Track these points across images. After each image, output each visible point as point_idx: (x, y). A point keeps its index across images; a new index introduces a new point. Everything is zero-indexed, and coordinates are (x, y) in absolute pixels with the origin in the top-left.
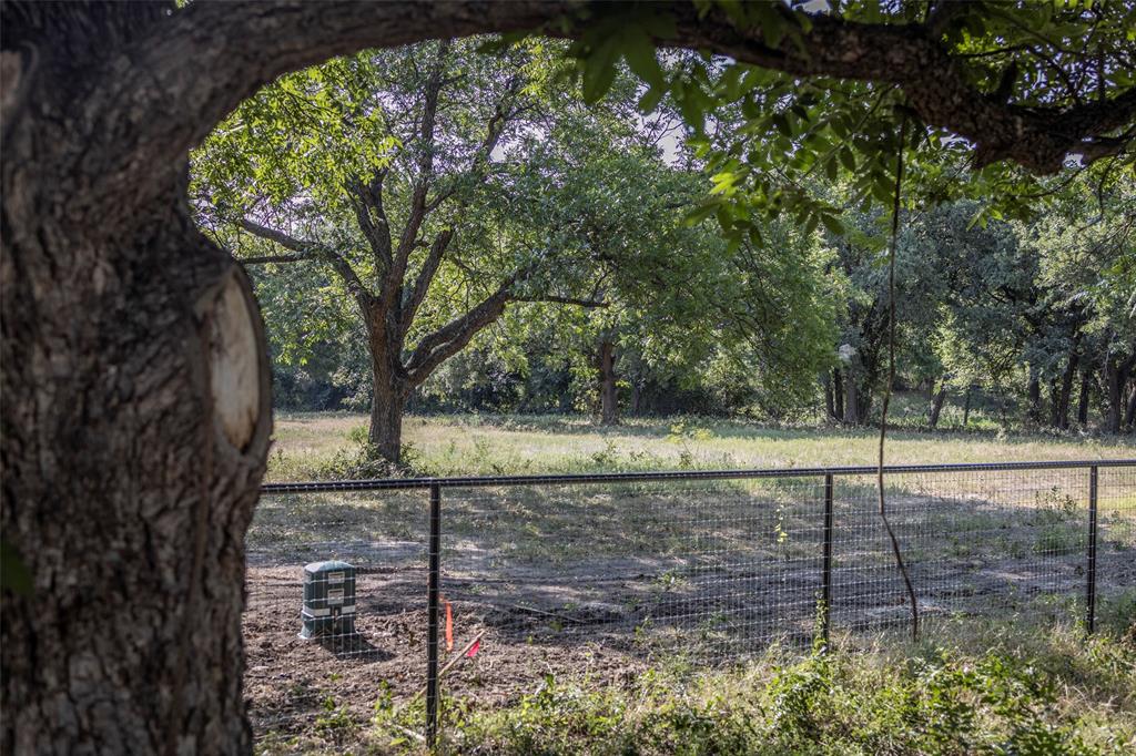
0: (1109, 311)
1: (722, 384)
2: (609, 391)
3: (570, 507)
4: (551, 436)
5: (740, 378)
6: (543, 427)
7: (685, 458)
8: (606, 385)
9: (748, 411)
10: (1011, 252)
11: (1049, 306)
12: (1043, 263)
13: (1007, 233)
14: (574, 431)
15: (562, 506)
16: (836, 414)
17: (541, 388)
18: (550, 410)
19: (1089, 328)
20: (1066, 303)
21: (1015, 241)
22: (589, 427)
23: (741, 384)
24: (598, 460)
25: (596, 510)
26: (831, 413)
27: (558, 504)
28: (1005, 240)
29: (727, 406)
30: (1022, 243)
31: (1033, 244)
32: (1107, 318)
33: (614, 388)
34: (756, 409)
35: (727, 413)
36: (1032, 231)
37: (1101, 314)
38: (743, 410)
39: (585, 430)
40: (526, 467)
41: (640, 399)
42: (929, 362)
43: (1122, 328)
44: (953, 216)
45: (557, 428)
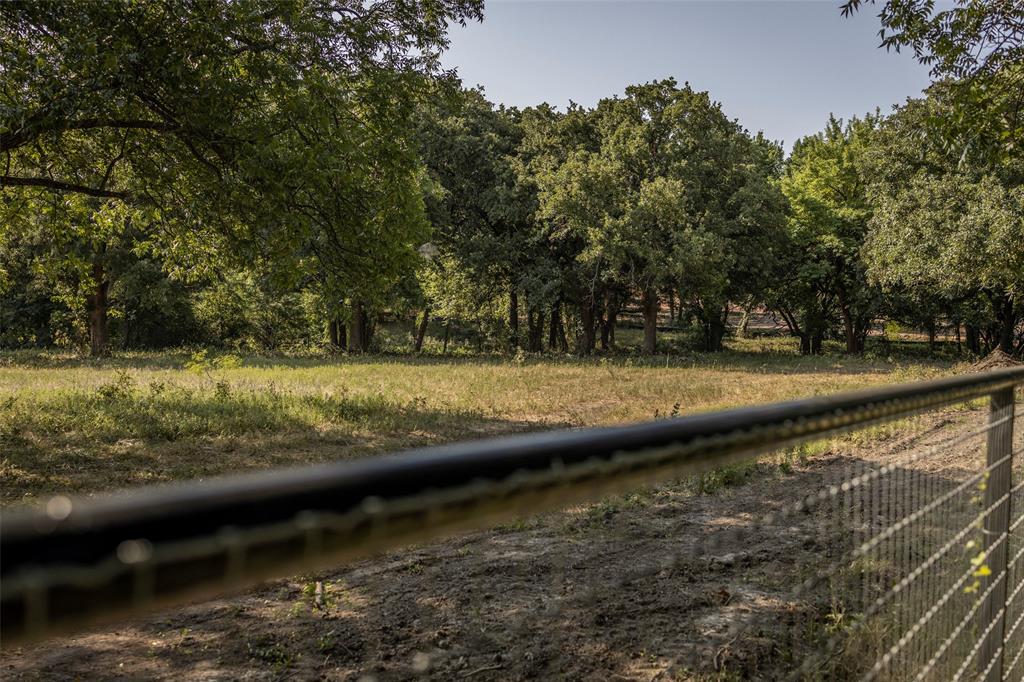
0: (602, 242)
1: (217, 317)
2: (98, 322)
3: (87, 460)
4: (32, 371)
5: (236, 311)
6: (22, 362)
7: (223, 388)
8: (96, 314)
9: (244, 343)
10: (511, 185)
11: (546, 236)
12: (541, 196)
13: (505, 169)
14: (60, 365)
15: (75, 460)
16: (339, 342)
17: (14, 321)
18: (26, 344)
19: (585, 257)
20: (562, 233)
21: (513, 176)
22: (76, 360)
23: (237, 317)
24: (108, 394)
25: (126, 463)
26: (334, 340)
27: (65, 457)
28: (504, 175)
29: (222, 338)
30: (521, 178)
31: (530, 179)
32: (600, 247)
33: (104, 318)
34: (251, 341)
35: (222, 345)
36: (528, 167)
37: (595, 244)
38: (237, 342)
39: (74, 364)
40: (9, 406)
41: (130, 332)
42: (415, 295)
43: (613, 257)
44: (457, 150)
45: (38, 363)
